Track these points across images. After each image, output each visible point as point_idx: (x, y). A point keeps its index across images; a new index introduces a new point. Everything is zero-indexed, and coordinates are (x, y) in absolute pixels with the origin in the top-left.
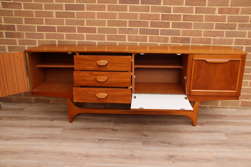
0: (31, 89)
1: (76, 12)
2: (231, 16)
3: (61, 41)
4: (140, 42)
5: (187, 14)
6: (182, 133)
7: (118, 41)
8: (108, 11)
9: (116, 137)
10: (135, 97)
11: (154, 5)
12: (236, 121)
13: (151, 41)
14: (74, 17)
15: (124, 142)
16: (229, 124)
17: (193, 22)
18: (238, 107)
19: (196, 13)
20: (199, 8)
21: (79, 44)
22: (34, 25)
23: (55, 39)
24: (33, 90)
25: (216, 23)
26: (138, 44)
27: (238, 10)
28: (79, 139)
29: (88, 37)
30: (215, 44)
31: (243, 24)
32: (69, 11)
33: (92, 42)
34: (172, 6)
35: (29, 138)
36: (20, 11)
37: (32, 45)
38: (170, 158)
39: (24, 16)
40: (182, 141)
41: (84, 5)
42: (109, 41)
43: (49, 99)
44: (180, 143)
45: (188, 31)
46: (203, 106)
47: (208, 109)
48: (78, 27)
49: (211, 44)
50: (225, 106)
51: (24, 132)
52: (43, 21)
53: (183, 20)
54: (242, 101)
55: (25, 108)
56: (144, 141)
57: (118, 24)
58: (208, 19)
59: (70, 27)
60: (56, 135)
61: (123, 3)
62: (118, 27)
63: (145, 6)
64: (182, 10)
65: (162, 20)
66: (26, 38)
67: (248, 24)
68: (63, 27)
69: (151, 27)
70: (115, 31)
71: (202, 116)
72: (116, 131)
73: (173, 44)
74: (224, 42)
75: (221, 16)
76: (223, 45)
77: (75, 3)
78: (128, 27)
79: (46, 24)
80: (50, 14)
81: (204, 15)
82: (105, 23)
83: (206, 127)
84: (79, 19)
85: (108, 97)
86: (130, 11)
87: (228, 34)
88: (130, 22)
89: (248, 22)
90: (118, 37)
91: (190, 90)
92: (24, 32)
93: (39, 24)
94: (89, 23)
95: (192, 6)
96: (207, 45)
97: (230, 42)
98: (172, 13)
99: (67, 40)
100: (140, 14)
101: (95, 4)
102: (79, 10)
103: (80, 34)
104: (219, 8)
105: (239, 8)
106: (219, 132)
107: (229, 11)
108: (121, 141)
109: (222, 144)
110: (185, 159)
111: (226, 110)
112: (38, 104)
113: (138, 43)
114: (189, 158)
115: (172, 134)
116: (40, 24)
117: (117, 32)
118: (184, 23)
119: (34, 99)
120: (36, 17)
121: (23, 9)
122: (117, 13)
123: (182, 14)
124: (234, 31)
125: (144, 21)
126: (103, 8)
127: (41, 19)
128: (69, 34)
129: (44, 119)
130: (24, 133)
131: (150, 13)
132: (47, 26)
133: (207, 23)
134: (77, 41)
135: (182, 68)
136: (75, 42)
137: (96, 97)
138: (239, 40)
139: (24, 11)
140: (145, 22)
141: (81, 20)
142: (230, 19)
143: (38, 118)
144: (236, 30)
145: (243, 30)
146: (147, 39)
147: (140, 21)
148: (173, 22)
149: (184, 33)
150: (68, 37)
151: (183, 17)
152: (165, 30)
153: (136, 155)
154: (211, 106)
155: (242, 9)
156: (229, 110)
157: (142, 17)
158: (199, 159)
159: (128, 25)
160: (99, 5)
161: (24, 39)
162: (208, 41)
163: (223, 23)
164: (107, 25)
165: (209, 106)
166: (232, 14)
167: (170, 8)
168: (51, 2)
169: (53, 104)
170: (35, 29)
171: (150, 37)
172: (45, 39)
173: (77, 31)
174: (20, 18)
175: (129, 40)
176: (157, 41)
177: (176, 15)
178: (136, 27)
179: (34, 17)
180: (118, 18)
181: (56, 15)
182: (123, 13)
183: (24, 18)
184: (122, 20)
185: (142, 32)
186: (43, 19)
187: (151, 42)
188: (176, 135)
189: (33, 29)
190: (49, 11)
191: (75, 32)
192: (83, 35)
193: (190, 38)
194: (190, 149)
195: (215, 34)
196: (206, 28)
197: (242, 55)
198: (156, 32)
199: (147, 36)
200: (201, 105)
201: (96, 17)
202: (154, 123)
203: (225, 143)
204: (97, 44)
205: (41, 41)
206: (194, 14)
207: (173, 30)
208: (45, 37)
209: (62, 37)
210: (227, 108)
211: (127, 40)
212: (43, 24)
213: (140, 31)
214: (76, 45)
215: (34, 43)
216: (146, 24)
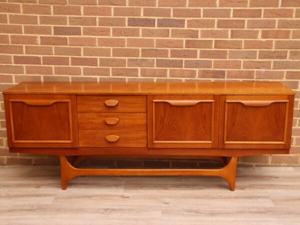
1: (70, 38)
2: (280, 42)
3: (49, 76)
4: (157, 78)
5: (220, 39)
6: (214, 200)
7: (128, 76)
8: (113, 36)
9: (128, 206)
11: (176, 28)
12: (291, 184)
13: (172, 76)
14: (67, 44)
16: (280, 187)
17: (228, 50)
18: (297, 165)
19: (232, 37)
20: (236, 30)
21: (73, 81)
22: (10, 55)
23: (39, 74)
25: (259, 51)
26: (155, 81)
27: (288, 33)
28: (78, 210)
29: (86, 72)
30: (260, 79)
31: (296, 51)
32: (60, 36)
33: (92, 78)
34: (200, 29)
37: (5, 83)
40: (214, 209)
41: (80, 28)
42: (114, 77)
43: (29, 158)
44: (212, 211)
45: (221, 61)
46: (247, 163)
47: (253, 168)
48: (72, 58)
49: (253, 78)
50: (278, 164)
52: (23, 50)
53: (215, 48)
56: (164, 210)
57: (127, 53)
58: (249, 45)
59: (61, 57)
60: (47, 205)
61: (133, 26)
62: (127, 58)
63: (163, 29)
64: (213, 34)
65: (186, 47)
68: (52, 57)
69: (171, 57)
70: (123, 63)
71: (244, 178)
72: (127, 199)
73: (202, 79)
74: (271, 75)
75: (266, 41)
76: (270, 80)
77: (68, 26)
78: (140, 58)
79: (26, 53)
80: (33, 41)
81: (243, 40)
82: (110, 52)
83: (248, 192)
84: (73, 47)
86: (143, 36)
87: (277, 66)
88: (143, 50)
90: (127, 71)
91: (223, 142)
93: (16, 53)
94: (87, 52)
95: (226, 29)
96: (248, 80)
97: (280, 75)
98: (200, 38)
99: (57, 75)
100: (157, 40)
101: (95, 27)
102: (73, 35)
103: (75, 67)
104: (262, 31)
105: (290, 31)
106: (264, 197)
107: (276, 35)
108: (133, 211)
109: (266, 213)
111: (279, 168)
112: (12, 166)
113: (155, 79)
115: (201, 201)
116: (19, 53)
117: (125, 64)
118: (216, 51)
119: (7, 158)
120: (12, 43)
122: (125, 39)
123: (214, 39)
124: (285, 60)
126: (106, 32)
127: (19, 46)
128: (59, 68)
129: (26, 186)
130: (1, 205)
131: (170, 38)
132: (28, 56)
133: (247, 51)
134: (70, 76)
136: (68, 78)
138: (292, 72)
140: (163, 50)
141: (76, 48)
142: (278, 44)
143: (17, 185)
144: (288, 59)
145: (297, 59)
146: (166, 74)
147: (156, 50)
148: (201, 50)
150: (58, 71)
151: (215, 44)
152: (191, 60)
154: (258, 164)
155: (293, 31)
156: (283, 169)
157: (160, 44)
159: (140, 56)
160: (100, 28)
162: (250, 75)
163: (269, 51)
164: (111, 55)
165: (255, 164)
166: (281, 38)
167: (197, 32)
168: (34, 23)
169: (35, 165)
170: (11, 60)
172: (25, 74)
173: (70, 63)
175: (142, 75)
176: (180, 76)
177: (206, 40)
178: (151, 57)
179: (9, 43)
180: (127, 46)
181: (41, 42)
182: (133, 39)
184: (132, 48)
185: (160, 64)
186: (23, 46)
188: (206, 201)
189: (8, 60)
190: (32, 36)
191: (69, 65)
192: (80, 69)
193: (225, 71)
194: (223, 218)
195: (259, 65)
196: (247, 58)
197: (289, 96)
198: (179, 64)
199: (167, 70)
200: (244, 163)
201: (97, 44)
202: (177, 187)
203: (270, 211)
204: (98, 81)
205: (19, 76)
206: (229, 39)
207: (201, 61)
208: (25, 72)
209: (49, 71)
210: (281, 166)
211: (139, 75)
212: (22, 53)
213: (157, 62)
214: (69, 82)
215: (9, 79)
216: (165, 53)
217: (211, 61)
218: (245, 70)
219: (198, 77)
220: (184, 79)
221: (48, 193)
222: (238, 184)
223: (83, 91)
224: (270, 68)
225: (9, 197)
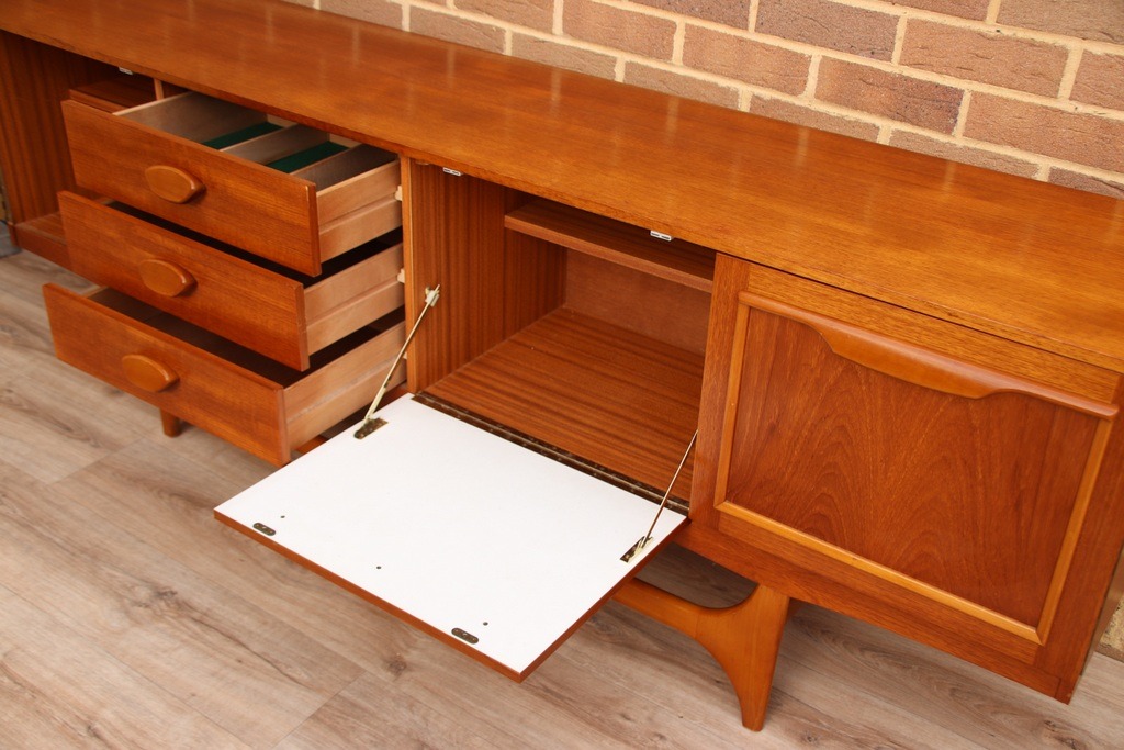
4: (629, 57)
7: (512, 21)
9: (254, 609)
13: (692, 59)
15: (247, 656)
26: (619, 69)
28: (85, 551)
33: (385, 3)
56: (344, 700)
60: (32, 484)
73: (834, 111)
91: (711, 497)
113: (620, 62)
146: (670, 44)
149: (924, 49)
171: (693, 35)
175: (569, 30)
176: (733, 70)
187: (695, 67)
193: (960, 93)
196: (1108, 37)
198: (732, 7)
199: (673, 26)
207: (843, 9)
211: (558, 25)
217: (897, 18)
218: (1083, 109)
219: (817, 97)
220: (744, 93)
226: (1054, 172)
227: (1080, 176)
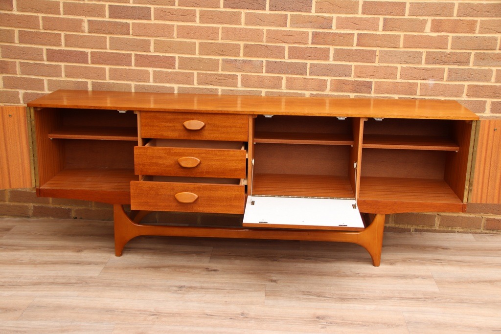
0: (38, 184)
1: (133, 24)
2: (458, 38)
3: (100, 82)
4: (266, 90)
5: (366, 32)
6: (347, 278)
7: (221, 86)
8: (200, 23)
9: (214, 282)
10: (253, 203)
11: (298, 13)
12: (467, 258)
13: (289, 87)
14: (128, 34)
15: (229, 291)
16: (450, 262)
17: (378, 49)
18: (480, 231)
19: (384, 30)
20: (391, 19)
21: (137, 91)
22: (40, 47)
23: (86, 78)
24: (40, 186)
25: (427, 52)
26: (263, 94)
27: (474, 24)
28: (139, 286)
29: (158, 77)
30: (425, 96)
31: (484, 53)
32: (118, 20)
33: (166, 87)
34: (335, 16)
35: (35, 284)
36: (9, 15)
37: (33, 90)
38: (318, 320)
39: (18, 27)
40: (345, 292)
41: (150, 8)
42: (201, 87)
43: (67, 207)
44: (342, 295)
45: (365, 67)
46: (401, 226)
47: (411, 234)
48: (136, 55)
49: (416, 95)
50: (450, 229)
51: (22, 273)
52: (60, 40)
53: (358, 45)
54: (488, 219)
55: (14, 226)
56: (269, 290)
57: (222, 50)
58: (410, 42)
59: (119, 54)
60: (91, 277)
61: (231, 8)
62: (220, 58)
63: (277, 14)
64: (355, 23)
65: (313, 43)
66: (20, 74)
67: (495, 54)
68: (105, 53)
69: (289, 58)
70: (214, 65)
71: (395, 248)
72: (213, 272)
73: (336, 94)
74: (444, 91)
75: (438, 36)
76: (442, 98)
77: (131, 5)
78: (241, 58)
79: (66, 46)
80: (77, 26)
81: (402, 34)
82: (195, 47)
83: (400, 268)
84: (138, 38)
85: (199, 200)
86: (246, 24)
87: (453, 75)
88: (246, 47)
89: (495, 50)
90: (221, 78)
92: (18, 61)
93: (51, 45)
94: (159, 46)
95: (376, 16)
96: (408, 96)
97: (458, 91)
98: (334, 30)
99: (112, 81)
100: (268, 30)
101: (173, 7)
102: (139, 19)
103: (140, 70)
104: (433, 20)
105: (476, 21)
106: (424, 277)
107: (454, 27)
108: (222, 291)
109: (426, 300)
110: (347, 322)
111: (451, 235)
112: (42, 218)
113: (264, 92)
114: (354, 321)
115: (326, 280)
116: (54, 45)
117: (218, 67)
118: (359, 50)
119: (34, 207)
120: (44, 29)
121: (15, 12)
122: (219, 28)
123: (356, 32)
124: (466, 67)
125: (276, 45)
126: (190, 16)
127: (55, 33)
128: (116, 70)
129: (60, 249)
130: (22, 276)
131: (288, 28)
132: (69, 50)
133: (407, 52)
134: (133, 84)
135: (352, 146)
136: (130, 86)
137: (176, 200)
138: (477, 86)
139: (17, 15)
140: (277, 47)
141: (142, 40)
142: (457, 42)
143: (47, 247)
144: (471, 66)
145: (485, 66)
146: (281, 83)
147: (266, 46)
148: (336, 49)
149: (360, 72)
150: (114, 75)
151: (358, 39)
152: (319, 64)
153: (252, 314)
154: (419, 228)
155: (482, 22)
156: (457, 236)
157: (272, 36)
158: (374, 323)
159: (241, 54)
160: (181, 9)
161: (15, 76)
162: (411, 89)
163: (443, 52)
164: (197, 52)
165: (415, 227)
166: (462, 33)
167: (331, 19)
169: (76, 218)
170: (42, 55)
171: (288, 80)
172: (63, 78)
173: (133, 64)
174: (8, 31)
175: (244, 85)
176: (303, 88)
177: (343, 34)
178: (258, 57)
179: (40, 29)
180: (222, 39)
181: (89, 28)
182: (231, 28)
183: (17, 30)
184: (229, 42)
185: (271, 67)
186: (61, 34)
187: (290, 89)
188: (335, 280)
189: (37, 55)
190: (75, 19)
191: (131, 65)
192: (147, 73)
193: (372, 82)
194: (359, 305)
195: (425, 74)
196: (406, 62)
198: (301, 69)
199: (282, 78)
200: (397, 226)
201: (175, 34)
202: (292, 258)
203: (431, 298)
204: (176, 92)
205: (54, 81)
206: (380, 32)
207: (335, 65)
208: (63, 74)
209: (101, 74)
210: (454, 232)
211: (239, 84)
212: (60, 45)
213: (267, 66)
214: (131, 93)
215: (39, 85)
216: (280, 52)
217: (351, 65)
218: (403, 81)
219: (330, 90)
220: (307, 94)
221: (93, 260)
222: (384, 256)
223: (152, 106)
224: (442, 79)
225: (34, 264)
226: (399, 98)
227: (406, 98)
